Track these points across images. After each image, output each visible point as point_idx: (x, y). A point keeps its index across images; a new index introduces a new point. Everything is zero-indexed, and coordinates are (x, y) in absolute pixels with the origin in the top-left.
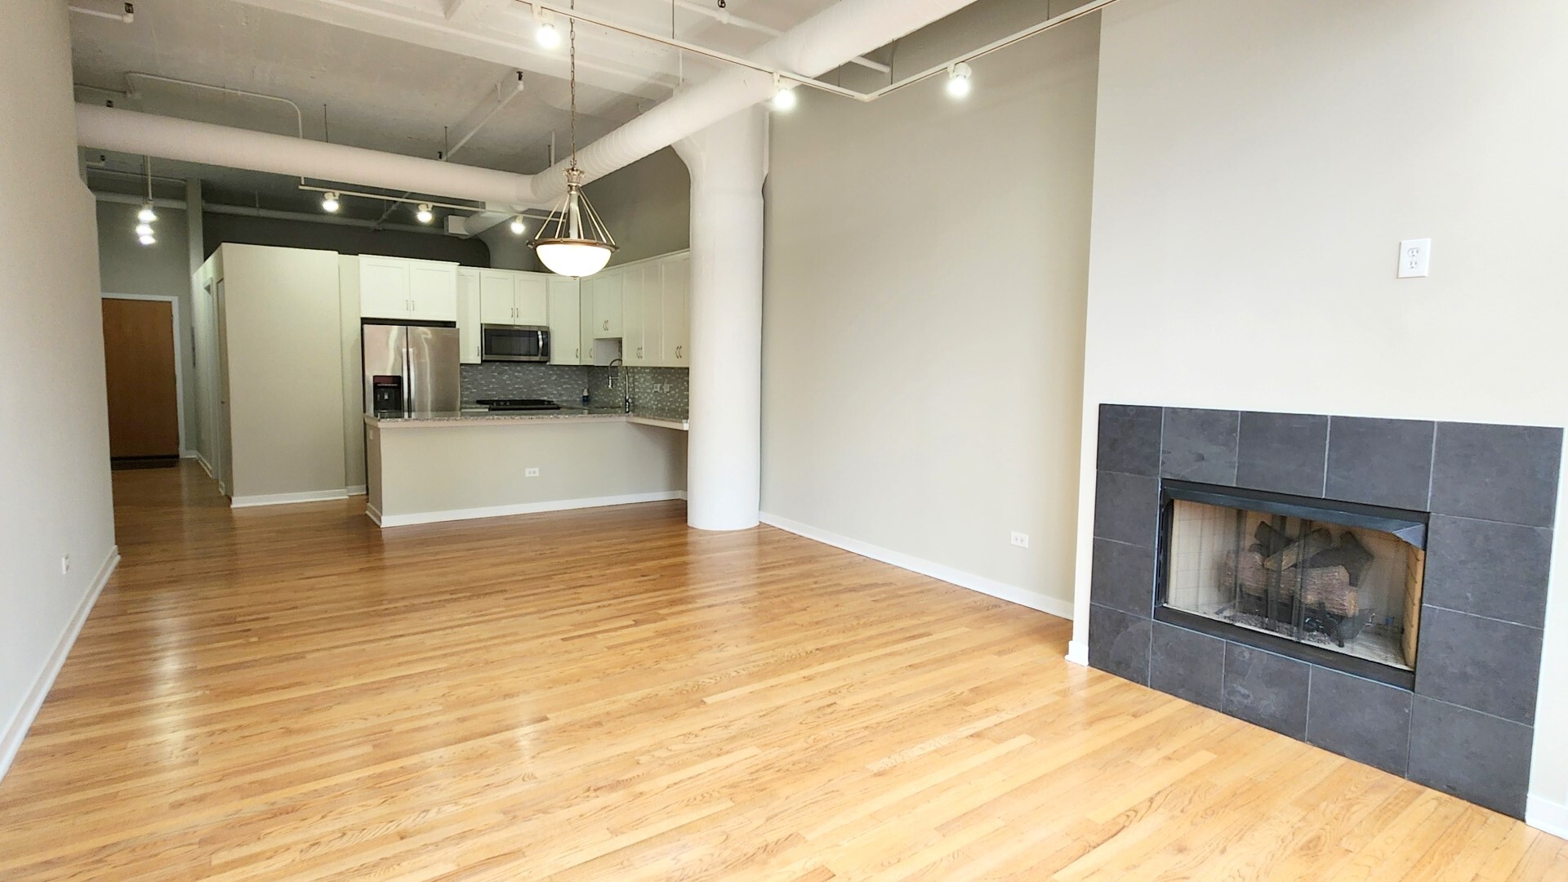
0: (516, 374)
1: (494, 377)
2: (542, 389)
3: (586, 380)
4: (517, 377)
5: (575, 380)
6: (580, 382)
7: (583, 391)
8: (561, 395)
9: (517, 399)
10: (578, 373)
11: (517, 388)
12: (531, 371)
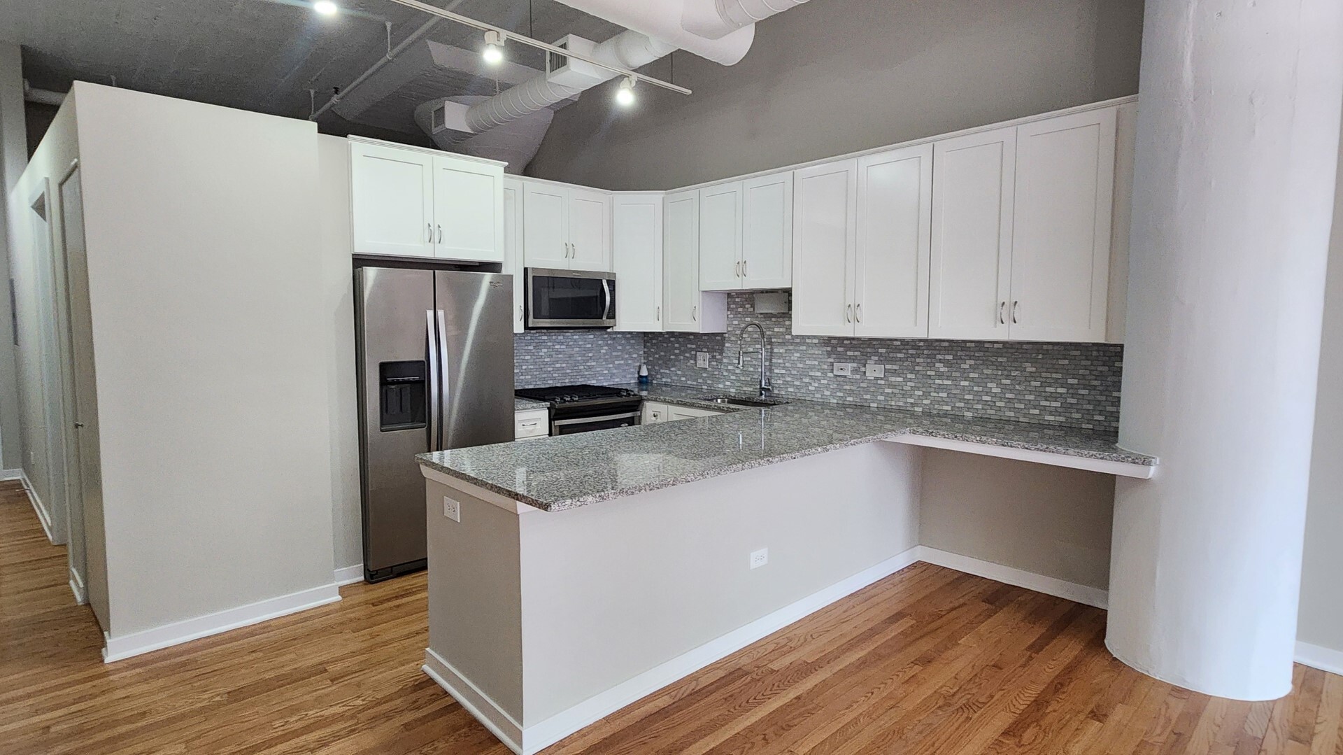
0: (557, 347)
1: (528, 352)
2: (590, 368)
3: (641, 353)
4: (559, 352)
5: (630, 353)
6: (635, 356)
7: (640, 367)
8: (612, 375)
9: (559, 385)
10: (632, 341)
11: (558, 369)
12: (575, 341)
